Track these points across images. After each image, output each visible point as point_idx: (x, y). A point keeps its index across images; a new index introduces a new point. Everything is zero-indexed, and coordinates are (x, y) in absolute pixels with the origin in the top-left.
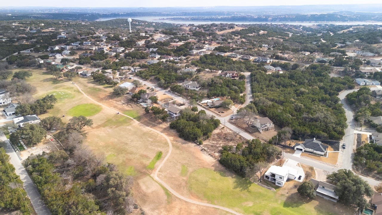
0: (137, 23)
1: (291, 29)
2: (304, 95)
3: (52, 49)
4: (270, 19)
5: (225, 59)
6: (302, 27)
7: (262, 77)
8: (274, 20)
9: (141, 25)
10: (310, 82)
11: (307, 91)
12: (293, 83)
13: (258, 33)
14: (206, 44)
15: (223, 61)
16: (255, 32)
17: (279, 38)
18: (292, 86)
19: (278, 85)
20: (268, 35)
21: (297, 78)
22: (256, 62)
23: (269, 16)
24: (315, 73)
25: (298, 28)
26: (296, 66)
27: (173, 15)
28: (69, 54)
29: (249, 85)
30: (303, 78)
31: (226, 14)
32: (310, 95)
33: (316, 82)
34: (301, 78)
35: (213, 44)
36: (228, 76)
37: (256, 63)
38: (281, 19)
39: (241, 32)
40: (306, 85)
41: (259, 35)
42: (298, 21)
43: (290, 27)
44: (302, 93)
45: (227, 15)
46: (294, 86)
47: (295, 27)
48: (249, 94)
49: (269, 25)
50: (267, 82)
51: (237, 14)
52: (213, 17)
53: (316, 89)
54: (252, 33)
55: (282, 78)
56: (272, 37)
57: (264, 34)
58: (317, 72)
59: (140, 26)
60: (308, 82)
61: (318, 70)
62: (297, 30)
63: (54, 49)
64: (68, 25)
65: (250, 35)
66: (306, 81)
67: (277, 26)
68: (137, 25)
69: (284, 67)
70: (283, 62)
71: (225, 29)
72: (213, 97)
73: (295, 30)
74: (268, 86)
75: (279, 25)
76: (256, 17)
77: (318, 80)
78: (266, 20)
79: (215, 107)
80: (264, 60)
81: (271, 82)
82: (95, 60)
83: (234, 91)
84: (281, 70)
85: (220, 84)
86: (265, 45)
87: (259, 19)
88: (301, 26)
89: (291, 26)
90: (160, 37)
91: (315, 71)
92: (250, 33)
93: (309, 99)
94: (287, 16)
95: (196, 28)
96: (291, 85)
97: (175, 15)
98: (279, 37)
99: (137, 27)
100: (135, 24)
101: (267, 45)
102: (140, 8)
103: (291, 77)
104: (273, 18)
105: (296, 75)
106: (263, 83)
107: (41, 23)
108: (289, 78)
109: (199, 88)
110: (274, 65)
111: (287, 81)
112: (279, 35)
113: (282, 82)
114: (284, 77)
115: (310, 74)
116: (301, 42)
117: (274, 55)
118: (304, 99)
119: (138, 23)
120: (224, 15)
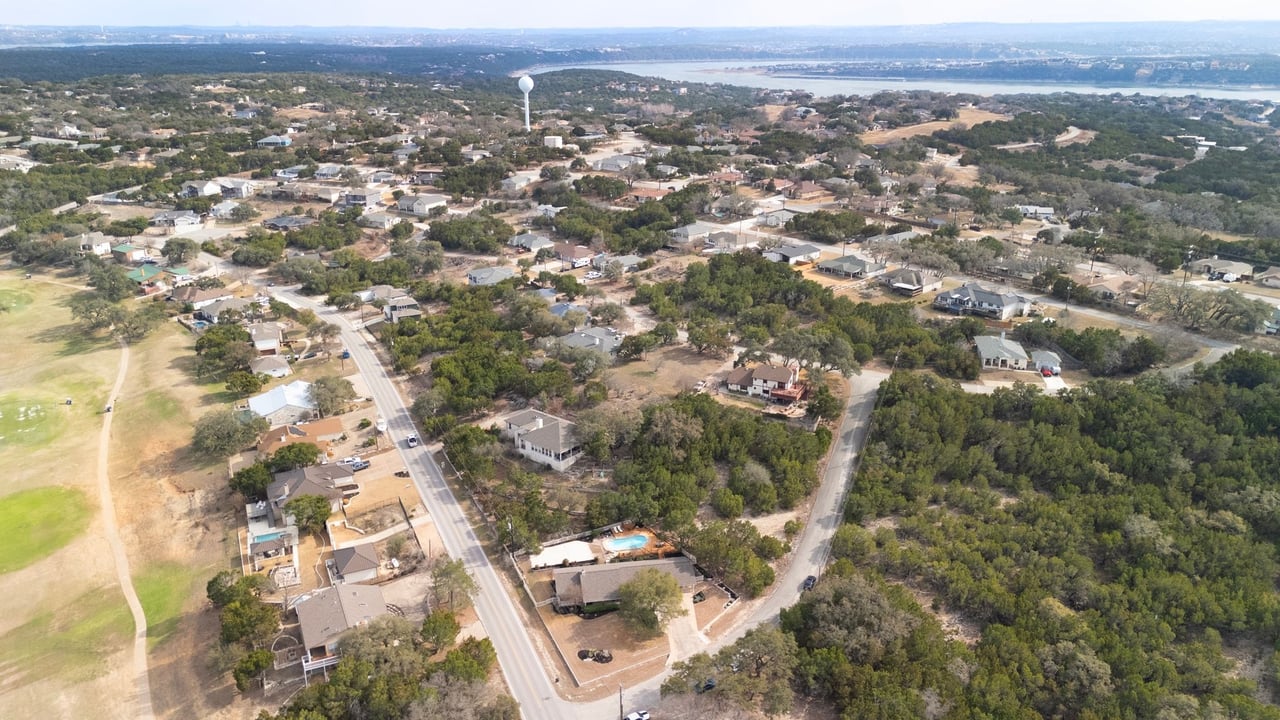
0: (622, 88)
1: (1219, 117)
2: (1146, 567)
3: (193, 191)
4: (1144, 71)
5: (789, 290)
6: (1270, 111)
7: (926, 419)
8: (1161, 76)
9: (635, 95)
10: (1206, 467)
11: (1166, 543)
12: (1102, 469)
13: (1049, 139)
14: (779, 193)
15: (778, 296)
16: (1036, 136)
17: (1142, 164)
18: (1092, 486)
19: (1012, 468)
20: (1092, 151)
21: (1128, 439)
22: (944, 310)
23: (1140, 63)
24: (1246, 411)
25: (1252, 116)
26: (1143, 356)
27: (782, 56)
28: (229, 217)
29: (850, 455)
30: (1166, 439)
31: (974, 51)
32: (1178, 583)
33: (1237, 475)
34: (1152, 437)
35: (805, 196)
36: (759, 391)
37: (940, 316)
38: (1190, 76)
39: (976, 136)
40: (1173, 491)
41: (1051, 149)
42: (1260, 83)
43: (1218, 111)
44: (1135, 553)
45: (979, 56)
46: (1104, 486)
47: (1240, 108)
48: (824, 523)
49: (1124, 99)
50: (952, 450)
51: (1017, 55)
52: (924, 62)
53: (1231, 529)
54: (1024, 142)
55: (1046, 430)
56: (1112, 157)
57: (1075, 147)
58: (1260, 404)
59: (628, 97)
60: (1195, 468)
61: (1266, 395)
62: (1245, 123)
63: (200, 194)
64: (384, 91)
65: (1011, 147)
66: (1184, 464)
67: (1160, 105)
68: (620, 94)
69: (1078, 352)
70: (1086, 318)
71: (916, 120)
72: (617, 527)
73: (1238, 121)
74: (947, 476)
75: (1171, 101)
76: (1088, 66)
77: (1259, 459)
78: (1127, 76)
79: (578, 610)
80: (985, 305)
81: (973, 450)
82: (304, 247)
83: (744, 493)
84: (1057, 369)
85: (680, 446)
86: (1040, 210)
87: (1099, 75)
88: (1267, 104)
89: (1223, 103)
90: (616, 154)
91: (1249, 395)
92: (1014, 141)
93: (1165, 614)
94: (1215, 63)
95: (807, 112)
96: (1086, 482)
97: (789, 57)
98: (1144, 156)
99: (617, 101)
100: (615, 90)
101: (1050, 210)
102: (682, 30)
103: (1099, 424)
104: (1156, 70)
105: (1126, 417)
106: (922, 457)
107: (297, 85)
108: (1084, 430)
109: (571, 460)
110: (1030, 337)
111: (1070, 446)
112: (1150, 149)
113: (1037, 457)
114: (1057, 422)
115: (1216, 418)
116: (1241, 187)
117: (1049, 275)
118: (1132, 607)
119: (628, 86)
120: (969, 56)
